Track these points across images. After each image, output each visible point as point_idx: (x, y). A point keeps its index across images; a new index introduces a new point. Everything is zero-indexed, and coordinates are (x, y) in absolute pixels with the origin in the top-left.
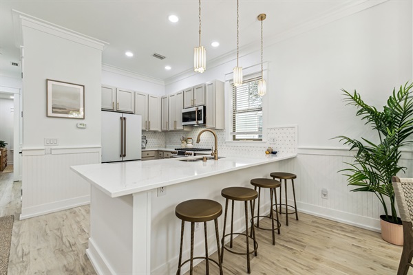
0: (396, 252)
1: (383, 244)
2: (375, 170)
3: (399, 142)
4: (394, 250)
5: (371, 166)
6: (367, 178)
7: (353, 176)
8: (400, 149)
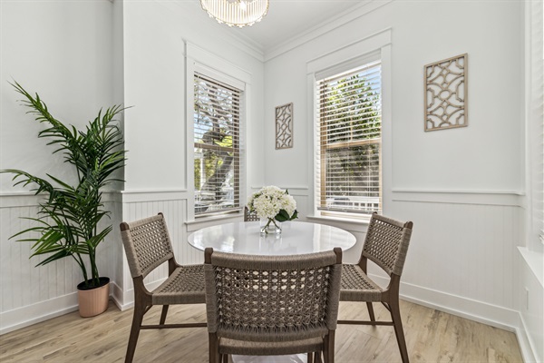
0: (102, 325)
1: (84, 325)
2: (71, 223)
3: (100, 180)
4: (100, 322)
5: (66, 217)
6: (63, 236)
7: (42, 239)
8: (100, 190)
